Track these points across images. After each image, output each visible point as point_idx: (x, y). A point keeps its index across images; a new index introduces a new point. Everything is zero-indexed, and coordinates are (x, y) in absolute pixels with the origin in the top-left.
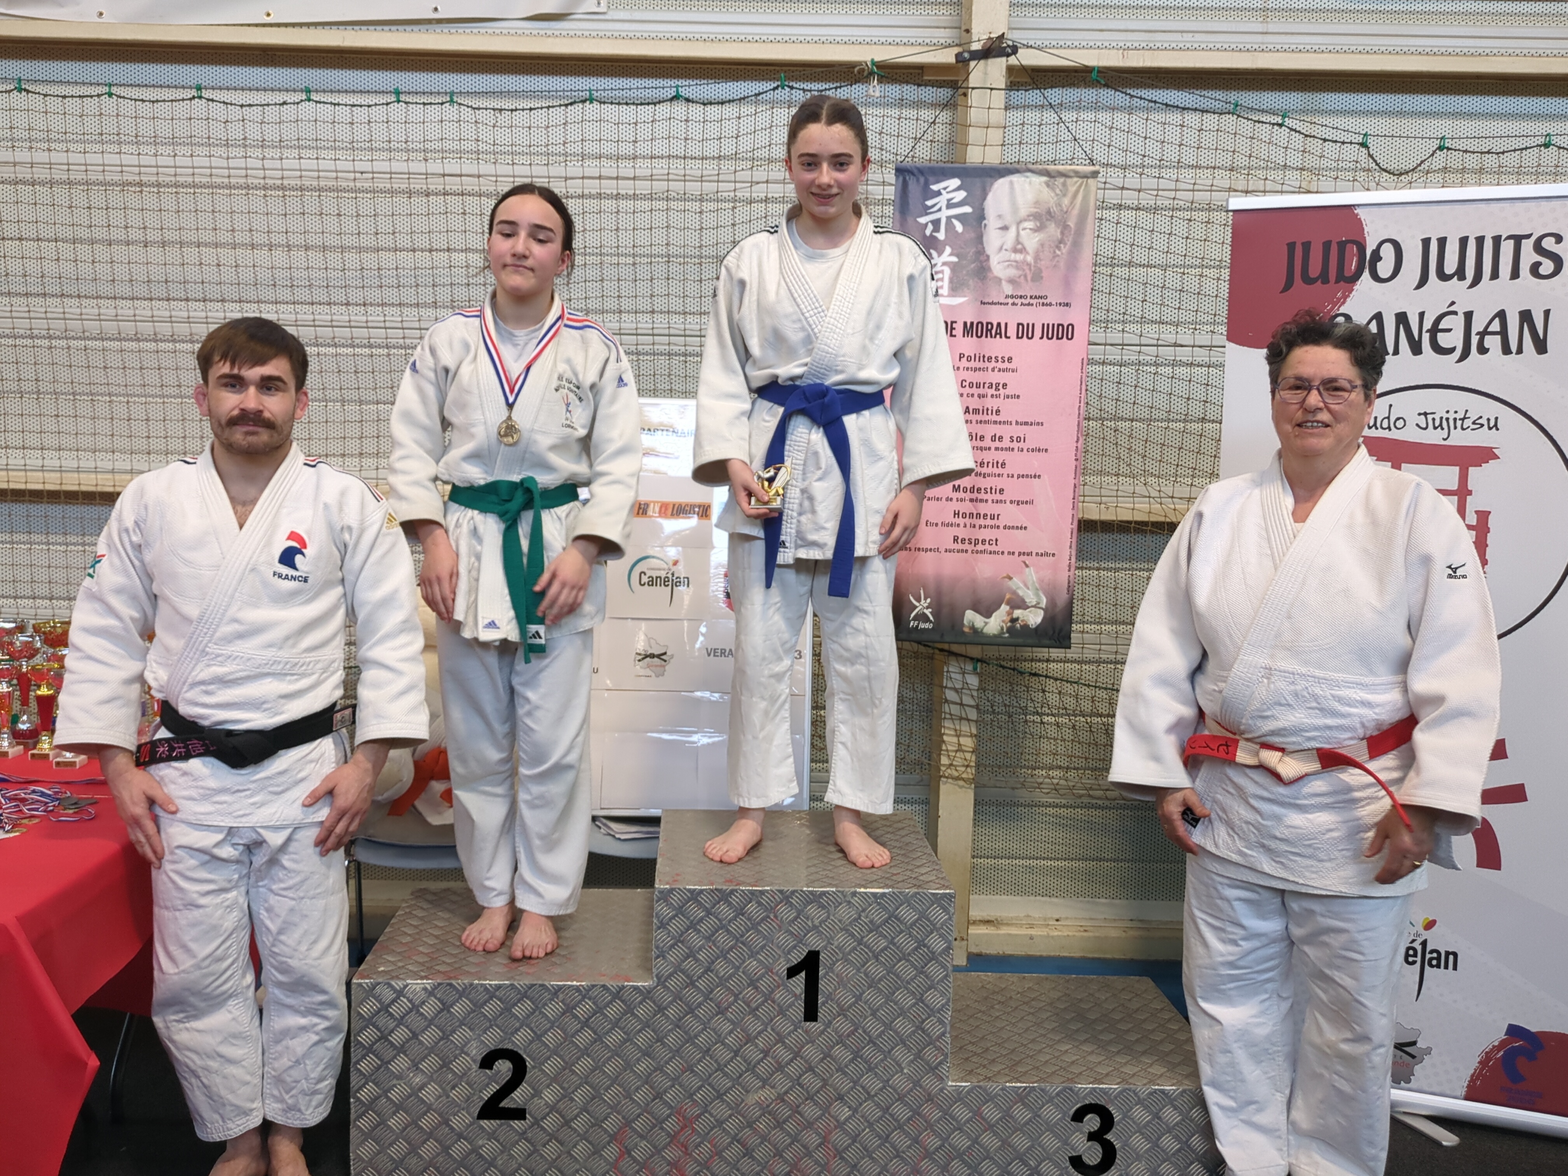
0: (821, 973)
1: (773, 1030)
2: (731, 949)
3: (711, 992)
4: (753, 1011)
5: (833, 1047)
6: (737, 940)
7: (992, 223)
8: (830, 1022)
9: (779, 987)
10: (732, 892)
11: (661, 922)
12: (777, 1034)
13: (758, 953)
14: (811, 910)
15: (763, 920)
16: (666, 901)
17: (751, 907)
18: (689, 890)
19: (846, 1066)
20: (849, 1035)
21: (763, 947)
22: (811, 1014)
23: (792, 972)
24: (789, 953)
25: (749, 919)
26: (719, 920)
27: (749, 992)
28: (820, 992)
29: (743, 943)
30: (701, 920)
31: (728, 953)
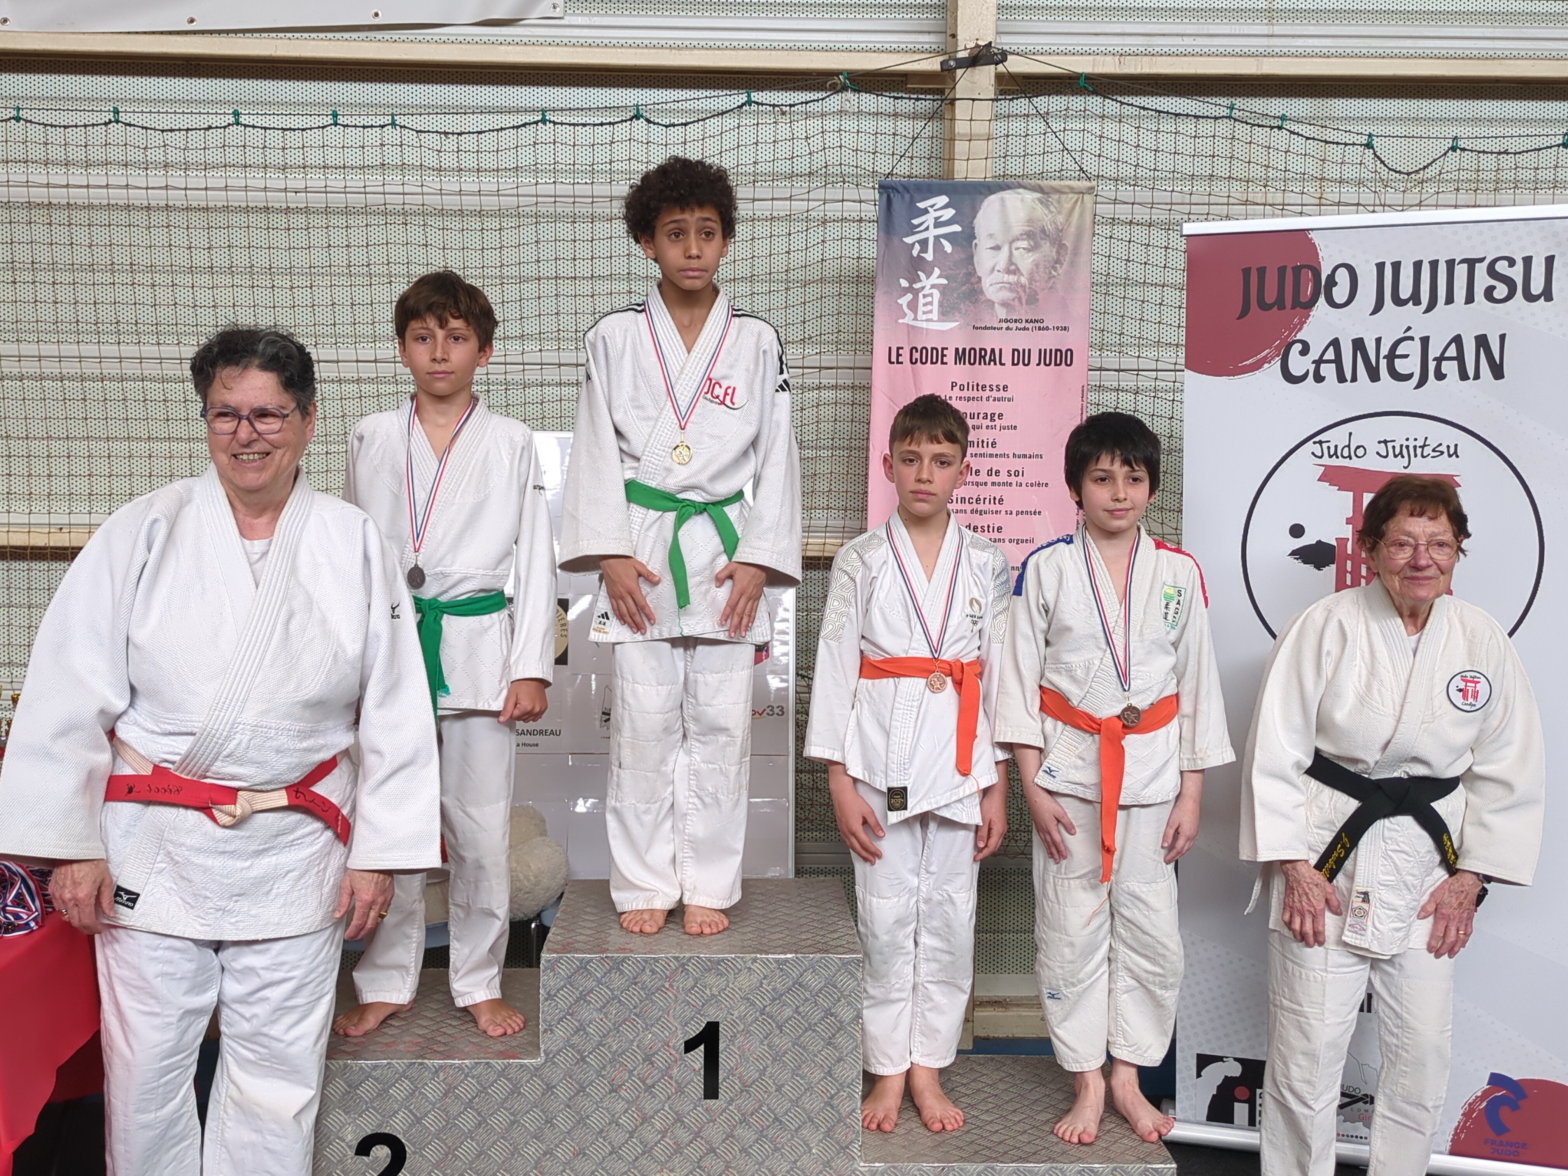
0: (722, 1046)
1: (670, 1108)
2: (624, 1022)
3: (604, 1068)
4: (649, 1088)
5: (735, 1127)
6: (631, 1012)
7: (983, 243)
8: (732, 1100)
9: (676, 1061)
10: (623, 961)
11: (548, 993)
12: (676, 1113)
13: (652, 1025)
14: (711, 979)
15: (658, 989)
16: (553, 970)
17: (646, 977)
18: (577, 959)
19: (750, 1147)
20: (752, 1114)
21: (659, 1019)
22: (711, 1091)
23: (690, 1046)
24: (686, 1025)
25: (642, 989)
26: (611, 990)
27: (643, 1069)
28: (721, 1066)
29: (636, 1015)
30: (591, 991)
31: (620, 1025)
